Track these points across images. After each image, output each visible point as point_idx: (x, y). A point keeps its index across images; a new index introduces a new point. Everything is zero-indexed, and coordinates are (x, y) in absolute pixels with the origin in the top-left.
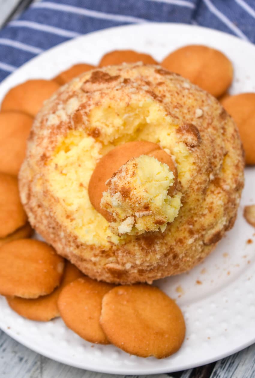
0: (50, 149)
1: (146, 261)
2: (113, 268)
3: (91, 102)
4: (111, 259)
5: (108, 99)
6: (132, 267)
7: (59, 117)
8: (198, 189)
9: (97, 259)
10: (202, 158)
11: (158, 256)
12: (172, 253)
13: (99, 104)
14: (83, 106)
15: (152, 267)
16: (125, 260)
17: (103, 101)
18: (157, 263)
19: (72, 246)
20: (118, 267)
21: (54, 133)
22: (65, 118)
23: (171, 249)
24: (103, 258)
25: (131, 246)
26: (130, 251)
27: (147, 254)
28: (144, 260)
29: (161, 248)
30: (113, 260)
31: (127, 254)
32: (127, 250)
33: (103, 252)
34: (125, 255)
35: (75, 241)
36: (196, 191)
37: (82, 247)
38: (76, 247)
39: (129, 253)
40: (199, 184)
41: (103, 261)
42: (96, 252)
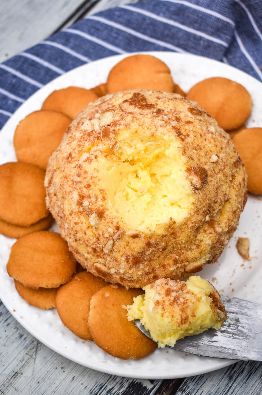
0: (76, 151)
1: (128, 272)
2: (100, 269)
3: (122, 122)
4: (100, 260)
5: (137, 125)
6: (116, 273)
7: (93, 125)
8: (192, 228)
9: (89, 256)
10: (202, 201)
11: (140, 273)
12: (154, 273)
13: (128, 126)
14: (115, 123)
15: (132, 279)
16: (111, 265)
17: (133, 125)
18: (137, 277)
19: (72, 239)
20: (105, 269)
21: (84, 138)
22: (97, 128)
23: (154, 270)
24: (94, 257)
25: (119, 255)
26: (117, 259)
27: (131, 267)
28: (126, 271)
29: (145, 267)
30: (102, 261)
31: (114, 260)
32: (115, 258)
33: (95, 250)
34: (112, 261)
35: (75, 235)
36: (190, 228)
37: (80, 241)
38: (74, 240)
39: (116, 260)
40: (194, 223)
41: (93, 259)
42: (90, 250)
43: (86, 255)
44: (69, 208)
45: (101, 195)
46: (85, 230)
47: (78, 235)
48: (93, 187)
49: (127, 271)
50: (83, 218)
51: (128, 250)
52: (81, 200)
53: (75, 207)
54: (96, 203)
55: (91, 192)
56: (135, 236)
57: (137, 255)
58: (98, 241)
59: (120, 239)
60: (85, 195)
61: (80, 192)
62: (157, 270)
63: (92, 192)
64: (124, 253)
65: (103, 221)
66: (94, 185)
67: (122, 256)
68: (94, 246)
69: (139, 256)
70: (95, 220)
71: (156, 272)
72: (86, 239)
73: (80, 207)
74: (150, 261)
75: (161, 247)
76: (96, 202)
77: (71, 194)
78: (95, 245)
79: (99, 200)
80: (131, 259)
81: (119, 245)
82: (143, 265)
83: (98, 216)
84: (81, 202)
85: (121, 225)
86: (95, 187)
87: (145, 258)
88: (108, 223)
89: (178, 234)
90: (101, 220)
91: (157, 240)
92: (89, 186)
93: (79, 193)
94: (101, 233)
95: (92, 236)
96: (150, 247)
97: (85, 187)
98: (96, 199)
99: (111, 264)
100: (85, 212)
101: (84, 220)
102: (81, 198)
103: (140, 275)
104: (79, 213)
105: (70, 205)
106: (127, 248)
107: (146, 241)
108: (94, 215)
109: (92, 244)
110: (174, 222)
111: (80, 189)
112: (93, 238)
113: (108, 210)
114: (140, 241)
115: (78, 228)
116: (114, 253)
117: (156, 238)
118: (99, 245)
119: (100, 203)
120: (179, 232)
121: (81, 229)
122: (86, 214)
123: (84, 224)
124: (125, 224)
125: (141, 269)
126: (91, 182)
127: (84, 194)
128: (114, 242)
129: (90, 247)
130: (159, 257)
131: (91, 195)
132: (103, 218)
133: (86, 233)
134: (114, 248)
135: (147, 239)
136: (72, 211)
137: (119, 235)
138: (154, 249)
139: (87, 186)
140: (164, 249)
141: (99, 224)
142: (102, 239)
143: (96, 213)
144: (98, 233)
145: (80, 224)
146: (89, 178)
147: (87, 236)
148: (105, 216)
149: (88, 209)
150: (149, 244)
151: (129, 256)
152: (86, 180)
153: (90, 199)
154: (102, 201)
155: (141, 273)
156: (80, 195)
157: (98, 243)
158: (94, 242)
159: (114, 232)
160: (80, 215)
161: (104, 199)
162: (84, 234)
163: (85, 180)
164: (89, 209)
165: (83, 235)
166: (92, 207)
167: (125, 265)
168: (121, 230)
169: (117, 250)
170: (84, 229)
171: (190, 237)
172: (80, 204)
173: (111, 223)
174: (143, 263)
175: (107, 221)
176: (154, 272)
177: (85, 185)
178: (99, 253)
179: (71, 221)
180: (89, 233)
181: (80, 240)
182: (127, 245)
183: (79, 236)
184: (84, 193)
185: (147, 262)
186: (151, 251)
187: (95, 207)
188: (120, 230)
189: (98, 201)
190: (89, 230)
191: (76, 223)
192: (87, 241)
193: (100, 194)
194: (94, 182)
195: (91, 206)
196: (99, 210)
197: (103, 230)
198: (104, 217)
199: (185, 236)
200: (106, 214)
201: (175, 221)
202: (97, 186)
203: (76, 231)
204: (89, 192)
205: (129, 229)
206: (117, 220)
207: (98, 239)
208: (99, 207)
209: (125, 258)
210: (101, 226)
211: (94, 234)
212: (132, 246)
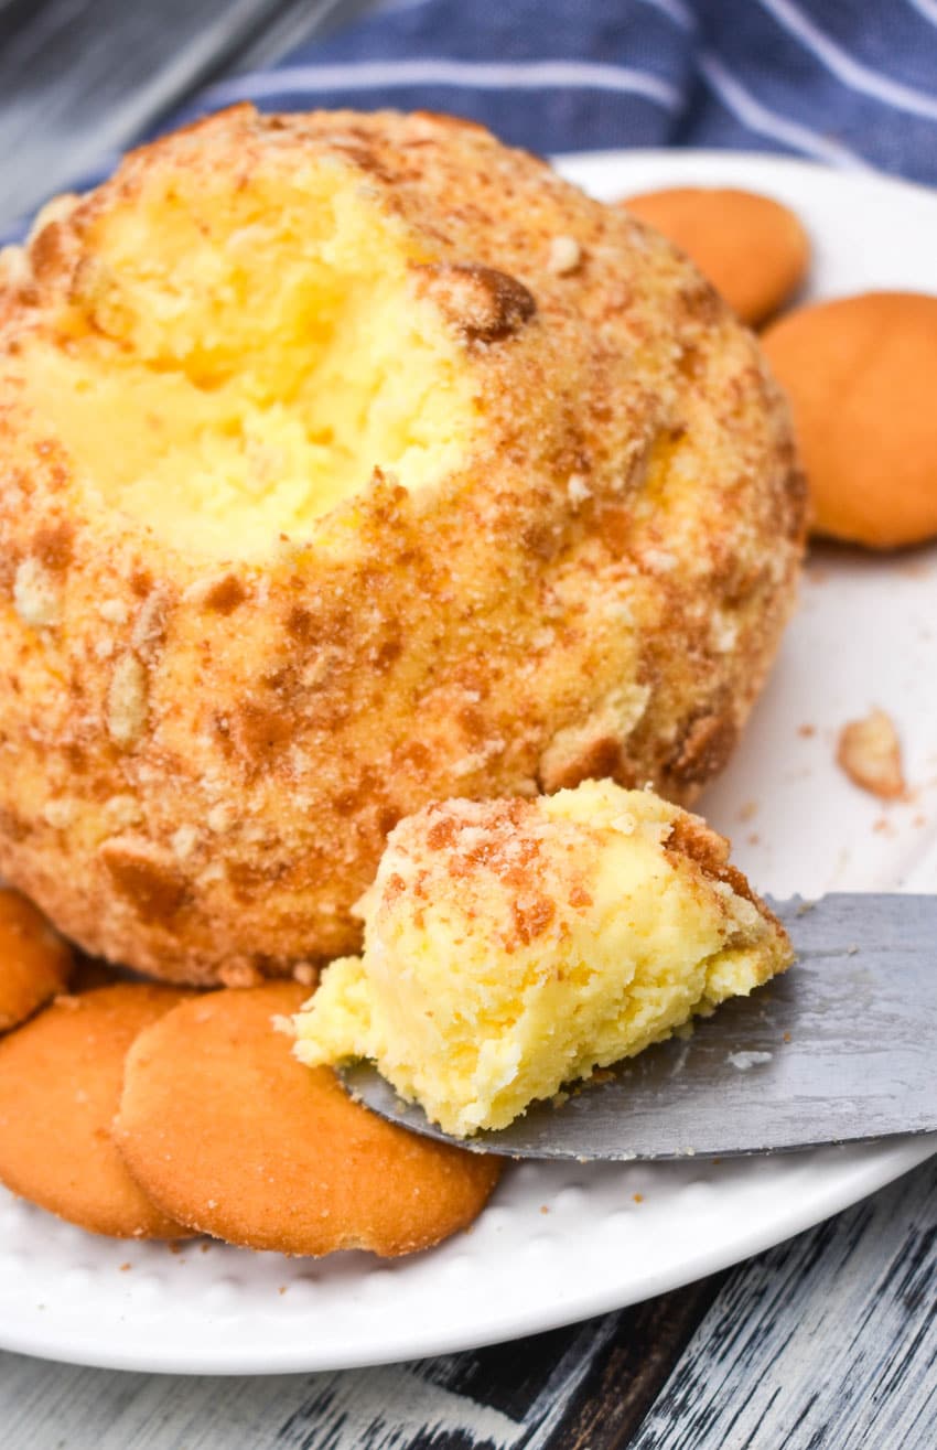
1: (247, 813)
2: (125, 856)
4: (114, 807)
6: (199, 847)
8: (504, 524)
9: (66, 810)
11: (302, 801)
12: (377, 798)
16: (168, 812)
18: (302, 834)
20: (146, 850)
23: (371, 782)
24: (85, 805)
25: (184, 729)
26: (179, 756)
27: (253, 777)
28: (238, 806)
29: (322, 762)
30: (124, 810)
31: (168, 772)
32: (169, 753)
33: (75, 756)
34: (163, 778)
36: (490, 525)
39: (175, 765)
40: (505, 501)
41: (88, 821)
42: (57, 767)
43: (51, 812)
45: (45, 469)
46: (11, 673)
49: (242, 808)
51: (214, 684)
54: (27, 508)
56: (228, 597)
57: (263, 695)
58: (80, 701)
59: (163, 639)
62: (386, 778)
64: (205, 703)
65: (73, 577)
66: (9, 437)
67: (196, 729)
68: (68, 738)
69: (271, 700)
70: (40, 589)
71: (385, 791)
72: (28, 712)
74: (337, 724)
75: (366, 637)
76: (27, 504)
78: (72, 726)
79: (41, 490)
80: (238, 731)
81: (169, 676)
82: (305, 751)
83: (46, 565)
85: (152, 562)
87: (309, 711)
88: (97, 576)
89: (437, 561)
90: (63, 581)
91: (333, 593)
94: (77, 648)
95: (49, 687)
96: (315, 642)
98: (26, 490)
99: (166, 806)
103: (305, 810)
106: (207, 675)
107: (282, 608)
108: (28, 569)
109: (59, 731)
110: (400, 493)
112: (56, 697)
113: (86, 523)
114: (256, 615)
116: (161, 729)
117: (329, 582)
118: (88, 722)
119: (44, 500)
120: (438, 550)
124: (173, 552)
125: (304, 774)
128: (144, 665)
129: (53, 748)
130: (378, 701)
132: (70, 569)
133: (21, 683)
134: (152, 703)
135: (288, 598)
137: (156, 620)
138: (337, 651)
140: (391, 651)
141: (60, 606)
142: (92, 680)
143: (34, 553)
144: (68, 656)
147: (27, 695)
148: (77, 550)
150: (300, 623)
151: (227, 715)
154: (55, 492)
155: (310, 801)
157: (83, 713)
158: (65, 717)
159: (130, 614)
161: (60, 479)
162: (14, 693)
165: (11, 698)
166: (14, 536)
167: (221, 776)
168: (158, 584)
169: (168, 705)
170: (11, 665)
171: (502, 571)
173: (107, 574)
174: (302, 738)
175: (89, 573)
176: (376, 790)
178: (98, 766)
180: (34, 676)
182: (207, 661)
185: (321, 734)
186: (321, 659)
187: (27, 529)
188: (153, 589)
189: (36, 499)
190: (31, 663)
192: (35, 724)
193: (40, 465)
195: (11, 531)
196: (45, 534)
197: (85, 625)
198: (76, 560)
199: (480, 568)
200: (79, 540)
201: (403, 483)
205: (191, 569)
206: (130, 548)
207: (77, 689)
208: (45, 522)
209: (211, 734)
210: (75, 611)
211: (55, 674)
212: (226, 654)
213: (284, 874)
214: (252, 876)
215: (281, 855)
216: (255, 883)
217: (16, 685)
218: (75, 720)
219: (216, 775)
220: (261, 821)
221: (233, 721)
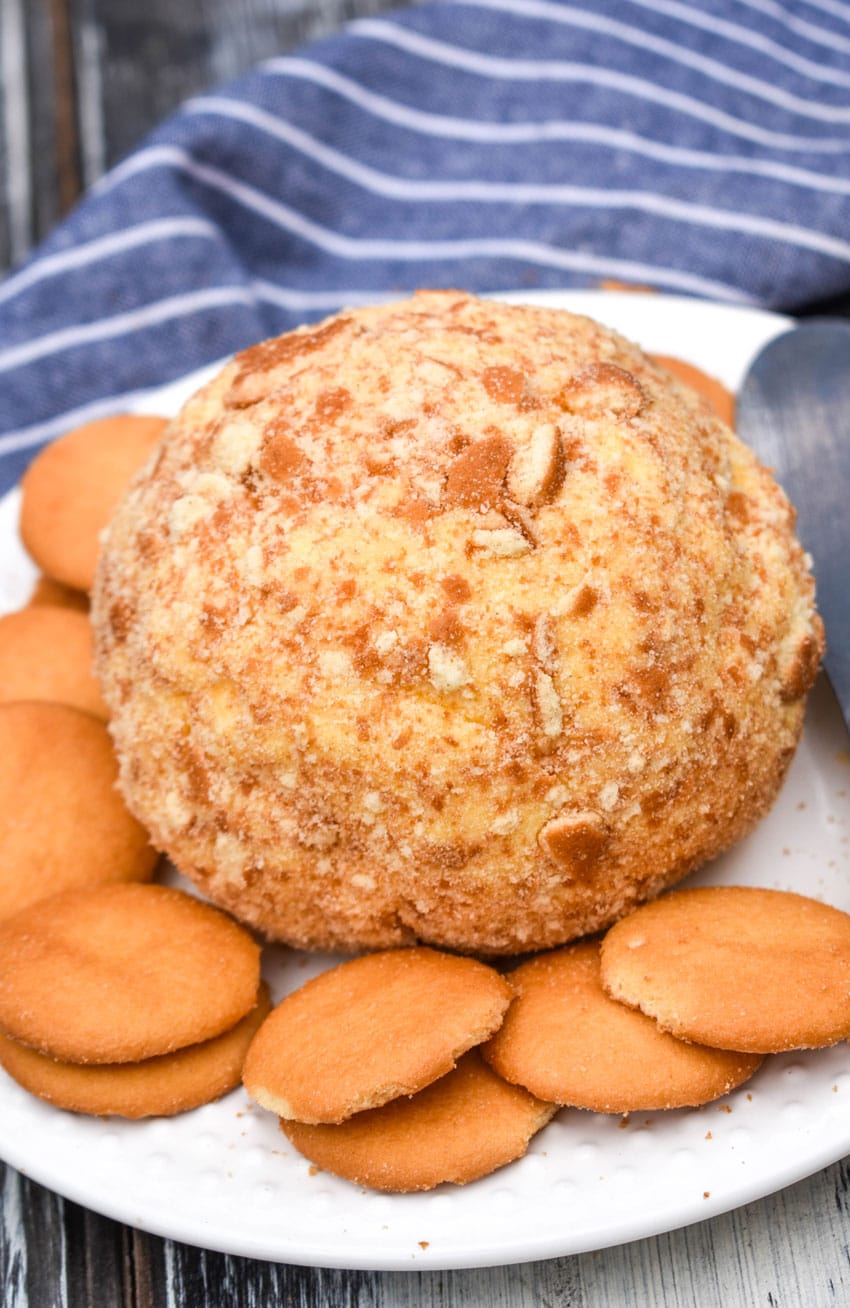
1: (656, 747)
2: (568, 829)
4: (552, 797)
6: (624, 793)
9: (512, 818)
12: (720, 713)
16: (593, 777)
18: (688, 752)
20: (583, 818)
23: (715, 700)
24: (527, 807)
25: (595, 709)
26: (596, 730)
27: (654, 721)
28: (649, 745)
29: (690, 694)
30: (559, 796)
31: (592, 746)
32: (589, 731)
33: (516, 772)
34: (587, 752)
35: (425, 782)
37: (453, 791)
38: (431, 813)
39: (597, 737)
41: (531, 818)
42: (501, 788)
43: (500, 824)
44: (346, 721)
45: (403, 579)
46: (444, 735)
47: (434, 771)
48: (361, 581)
49: (652, 745)
50: (409, 706)
51: (605, 666)
52: (362, 648)
53: (359, 696)
54: (410, 612)
55: (369, 596)
56: (587, 603)
57: (642, 659)
58: (507, 730)
59: (557, 651)
60: (362, 620)
61: (340, 633)
63: (374, 592)
64: (603, 682)
65: (472, 642)
66: (361, 572)
67: (604, 703)
68: (507, 760)
69: (648, 659)
70: (452, 661)
71: (724, 705)
72: (468, 756)
73: (375, 679)
74: (690, 665)
76: (408, 609)
77: (312, 681)
78: (507, 752)
79: (411, 595)
80: (634, 689)
81: (570, 675)
82: (678, 688)
83: (447, 642)
84: (370, 653)
85: (523, 604)
86: (367, 574)
87: (673, 659)
88: (490, 632)
90: (466, 646)
92: (349, 590)
93: (338, 638)
94: (496, 691)
95: (477, 732)
96: (657, 610)
97: (340, 604)
98: (401, 600)
99: (592, 773)
100: (405, 671)
101: (419, 706)
102: (358, 642)
103: (688, 732)
104: (386, 701)
105: (340, 711)
106: (595, 663)
107: (629, 595)
108: (437, 655)
109: (498, 760)
111: (330, 626)
112: (486, 737)
114: (610, 609)
115: (418, 749)
116: (577, 718)
118: (519, 741)
119: (418, 602)
121: (433, 741)
122: (409, 675)
123: (428, 719)
125: (683, 706)
126: (343, 575)
127: (356, 623)
128: (552, 674)
129: (495, 775)
130: (703, 641)
131: (379, 604)
132: (467, 637)
133: (456, 739)
134: (566, 701)
135: (626, 590)
136: (361, 721)
137: (548, 640)
138: (673, 612)
139: (343, 596)
141: (470, 667)
142: (514, 710)
143: (435, 639)
144: (485, 702)
145: (417, 728)
146: (327, 573)
147: (464, 745)
148: (465, 623)
149: (405, 652)
150: (642, 601)
151: (623, 683)
152: (326, 584)
153: (385, 618)
154: (422, 591)
155: (692, 727)
156: (348, 642)
157: (512, 737)
158: (499, 747)
159: (529, 647)
160: (394, 707)
162: (452, 748)
163: (322, 589)
164: (407, 647)
165: (451, 753)
166: (410, 635)
167: (633, 728)
168: (537, 616)
169: (576, 697)
170: (441, 730)
172: (368, 664)
173: (496, 625)
174: (674, 680)
175: (483, 633)
176: (719, 707)
177: (335, 598)
178: (536, 771)
179: (382, 756)
180: (462, 730)
181: (450, 786)
182: (592, 655)
183: (438, 771)
184: (353, 620)
185: (684, 674)
186: (667, 620)
187: (416, 628)
188: (535, 619)
189: (412, 602)
190: (456, 721)
191: (401, 743)
192: (476, 763)
193: (398, 580)
194: (351, 568)
195: (405, 634)
196: (434, 623)
197: (493, 671)
198: (467, 629)
200: (463, 614)
202: (369, 568)
203: (420, 767)
204: (364, 603)
207: (502, 722)
208: (428, 613)
209: (618, 701)
210: (481, 666)
211: (479, 720)
212: (605, 642)
213: (680, 790)
214: (661, 800)
215: (678, 773)
216: (661, 805)
217: (453, 743)
218: (508, 745)
219: (628, 730)
220: (666, 749)
221: (630, 684)
